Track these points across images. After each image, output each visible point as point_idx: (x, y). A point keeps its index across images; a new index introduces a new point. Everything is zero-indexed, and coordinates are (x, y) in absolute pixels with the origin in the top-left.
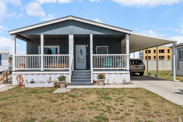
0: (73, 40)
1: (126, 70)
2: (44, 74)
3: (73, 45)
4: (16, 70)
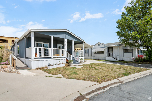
1: (83, 57)
4: (34, 58)
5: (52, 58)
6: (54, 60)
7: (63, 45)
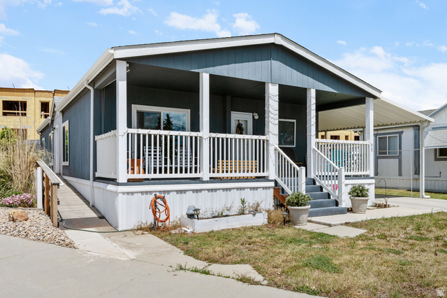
0: (277, 98)
1: (367, 177)
2: (212, 190)
3: (277, 112)
4: (129, 180)
5: (207, 182)
6: (215, 190)
7: (257, 117)
